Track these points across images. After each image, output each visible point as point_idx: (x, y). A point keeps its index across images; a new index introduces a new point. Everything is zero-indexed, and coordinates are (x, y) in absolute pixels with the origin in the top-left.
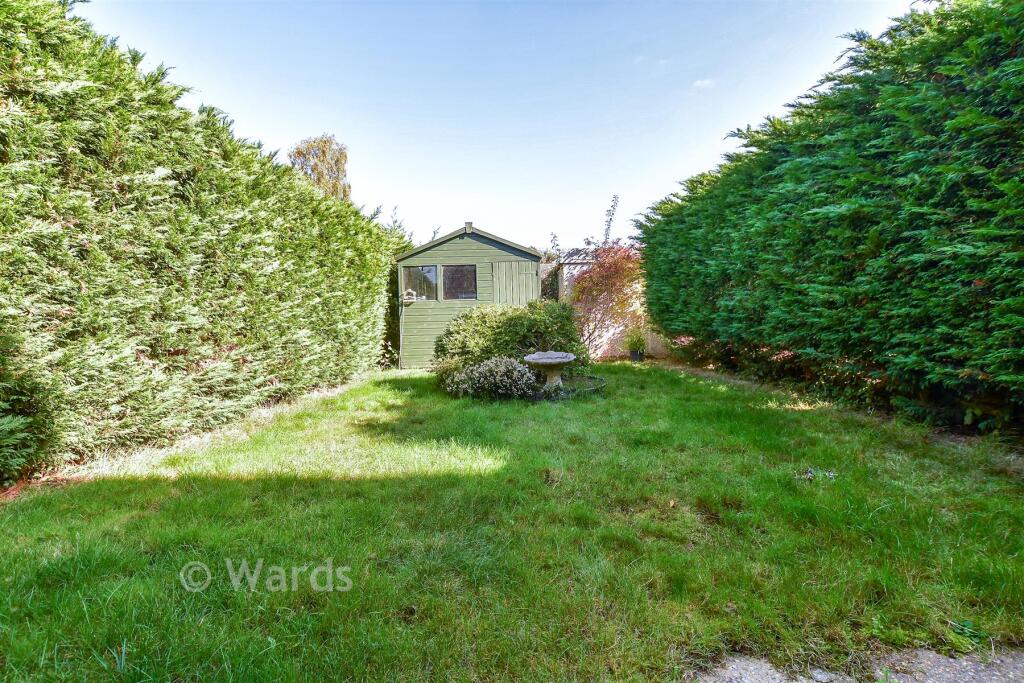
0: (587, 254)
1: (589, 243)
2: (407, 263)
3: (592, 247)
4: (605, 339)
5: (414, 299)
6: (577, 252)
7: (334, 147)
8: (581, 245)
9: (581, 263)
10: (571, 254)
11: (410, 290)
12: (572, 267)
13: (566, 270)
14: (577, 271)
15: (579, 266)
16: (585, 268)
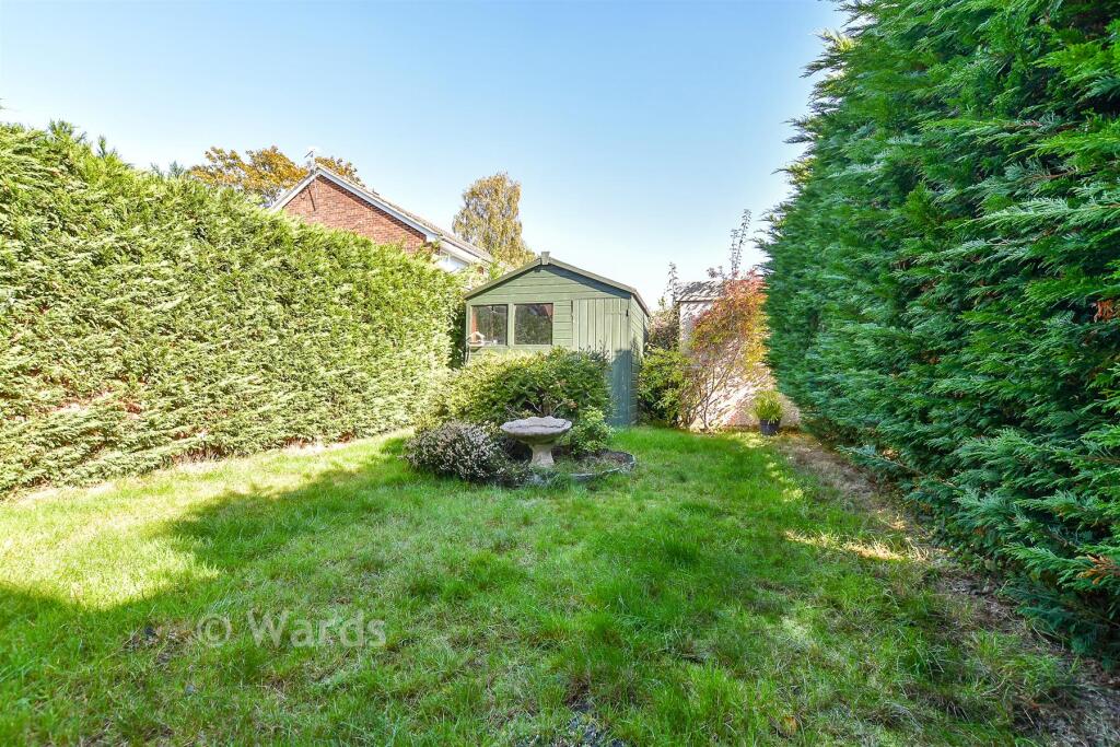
0: (712, 289)
1: (713, 275)
2: (476, 301)
3: (718, 280)
4: (733, 402)
5: (483, 343)
6: (698, 286)
7: (508, 185)
8: (705, 278)
9: (704, 301)
10: (690, 289)
11: (478, 333)
12: (692, 305)
13: (683, 309)
14: (697, 312)
15: (701, 305)
16: (709, 307)
